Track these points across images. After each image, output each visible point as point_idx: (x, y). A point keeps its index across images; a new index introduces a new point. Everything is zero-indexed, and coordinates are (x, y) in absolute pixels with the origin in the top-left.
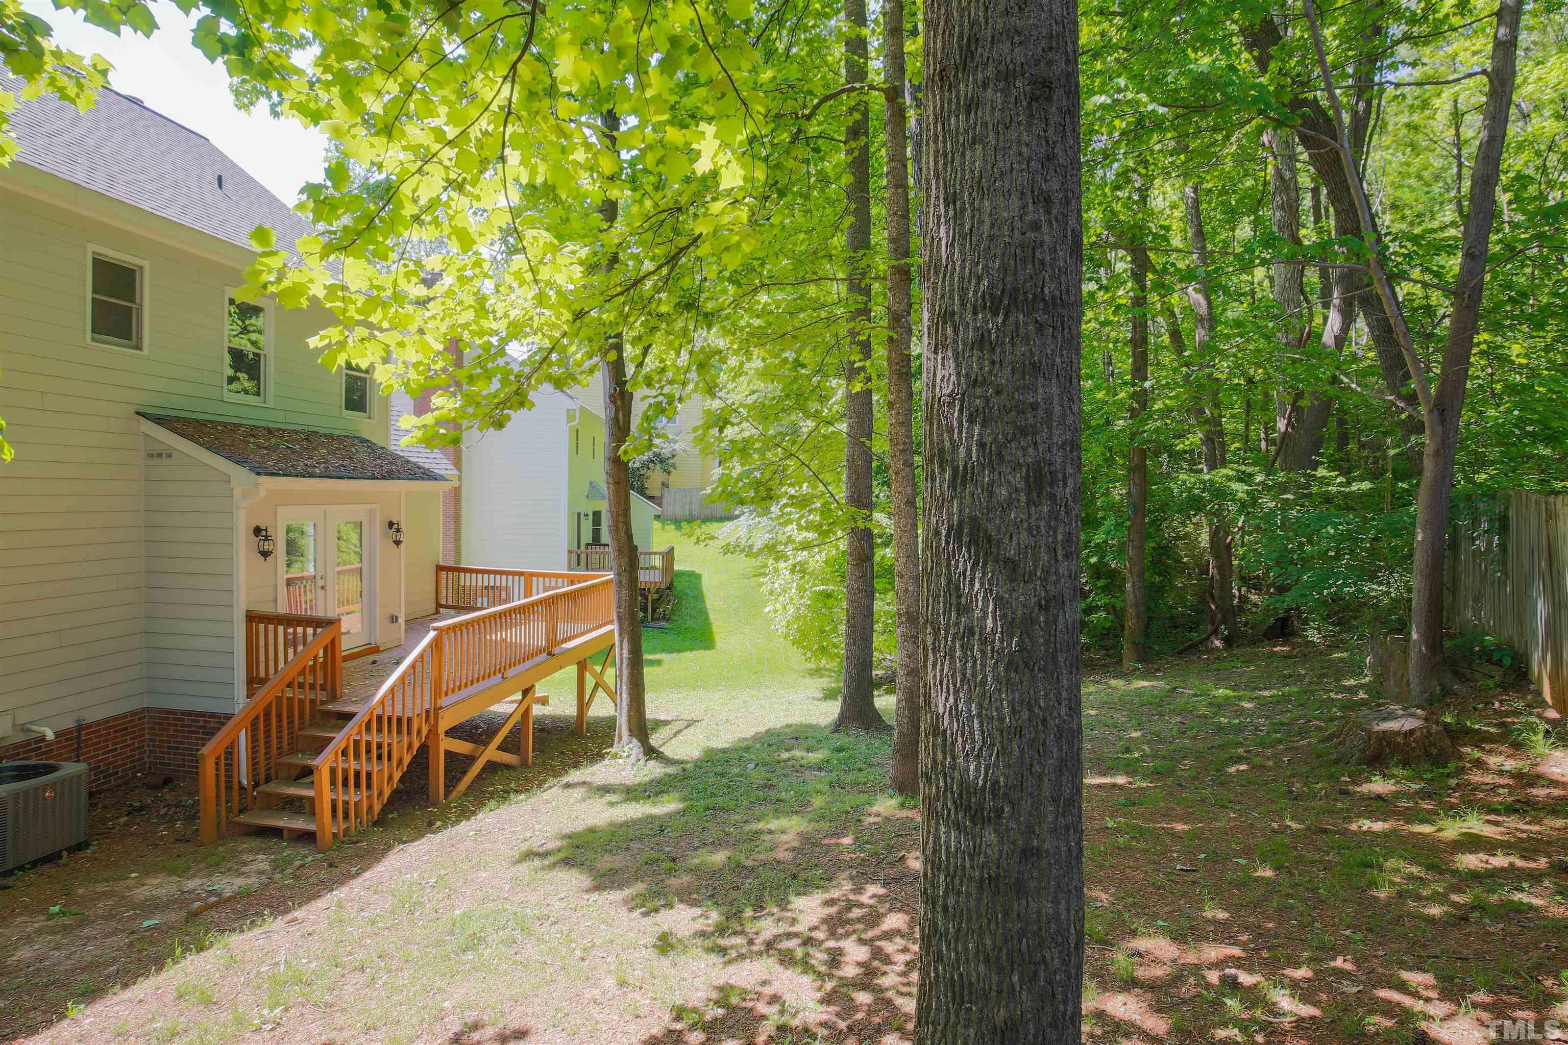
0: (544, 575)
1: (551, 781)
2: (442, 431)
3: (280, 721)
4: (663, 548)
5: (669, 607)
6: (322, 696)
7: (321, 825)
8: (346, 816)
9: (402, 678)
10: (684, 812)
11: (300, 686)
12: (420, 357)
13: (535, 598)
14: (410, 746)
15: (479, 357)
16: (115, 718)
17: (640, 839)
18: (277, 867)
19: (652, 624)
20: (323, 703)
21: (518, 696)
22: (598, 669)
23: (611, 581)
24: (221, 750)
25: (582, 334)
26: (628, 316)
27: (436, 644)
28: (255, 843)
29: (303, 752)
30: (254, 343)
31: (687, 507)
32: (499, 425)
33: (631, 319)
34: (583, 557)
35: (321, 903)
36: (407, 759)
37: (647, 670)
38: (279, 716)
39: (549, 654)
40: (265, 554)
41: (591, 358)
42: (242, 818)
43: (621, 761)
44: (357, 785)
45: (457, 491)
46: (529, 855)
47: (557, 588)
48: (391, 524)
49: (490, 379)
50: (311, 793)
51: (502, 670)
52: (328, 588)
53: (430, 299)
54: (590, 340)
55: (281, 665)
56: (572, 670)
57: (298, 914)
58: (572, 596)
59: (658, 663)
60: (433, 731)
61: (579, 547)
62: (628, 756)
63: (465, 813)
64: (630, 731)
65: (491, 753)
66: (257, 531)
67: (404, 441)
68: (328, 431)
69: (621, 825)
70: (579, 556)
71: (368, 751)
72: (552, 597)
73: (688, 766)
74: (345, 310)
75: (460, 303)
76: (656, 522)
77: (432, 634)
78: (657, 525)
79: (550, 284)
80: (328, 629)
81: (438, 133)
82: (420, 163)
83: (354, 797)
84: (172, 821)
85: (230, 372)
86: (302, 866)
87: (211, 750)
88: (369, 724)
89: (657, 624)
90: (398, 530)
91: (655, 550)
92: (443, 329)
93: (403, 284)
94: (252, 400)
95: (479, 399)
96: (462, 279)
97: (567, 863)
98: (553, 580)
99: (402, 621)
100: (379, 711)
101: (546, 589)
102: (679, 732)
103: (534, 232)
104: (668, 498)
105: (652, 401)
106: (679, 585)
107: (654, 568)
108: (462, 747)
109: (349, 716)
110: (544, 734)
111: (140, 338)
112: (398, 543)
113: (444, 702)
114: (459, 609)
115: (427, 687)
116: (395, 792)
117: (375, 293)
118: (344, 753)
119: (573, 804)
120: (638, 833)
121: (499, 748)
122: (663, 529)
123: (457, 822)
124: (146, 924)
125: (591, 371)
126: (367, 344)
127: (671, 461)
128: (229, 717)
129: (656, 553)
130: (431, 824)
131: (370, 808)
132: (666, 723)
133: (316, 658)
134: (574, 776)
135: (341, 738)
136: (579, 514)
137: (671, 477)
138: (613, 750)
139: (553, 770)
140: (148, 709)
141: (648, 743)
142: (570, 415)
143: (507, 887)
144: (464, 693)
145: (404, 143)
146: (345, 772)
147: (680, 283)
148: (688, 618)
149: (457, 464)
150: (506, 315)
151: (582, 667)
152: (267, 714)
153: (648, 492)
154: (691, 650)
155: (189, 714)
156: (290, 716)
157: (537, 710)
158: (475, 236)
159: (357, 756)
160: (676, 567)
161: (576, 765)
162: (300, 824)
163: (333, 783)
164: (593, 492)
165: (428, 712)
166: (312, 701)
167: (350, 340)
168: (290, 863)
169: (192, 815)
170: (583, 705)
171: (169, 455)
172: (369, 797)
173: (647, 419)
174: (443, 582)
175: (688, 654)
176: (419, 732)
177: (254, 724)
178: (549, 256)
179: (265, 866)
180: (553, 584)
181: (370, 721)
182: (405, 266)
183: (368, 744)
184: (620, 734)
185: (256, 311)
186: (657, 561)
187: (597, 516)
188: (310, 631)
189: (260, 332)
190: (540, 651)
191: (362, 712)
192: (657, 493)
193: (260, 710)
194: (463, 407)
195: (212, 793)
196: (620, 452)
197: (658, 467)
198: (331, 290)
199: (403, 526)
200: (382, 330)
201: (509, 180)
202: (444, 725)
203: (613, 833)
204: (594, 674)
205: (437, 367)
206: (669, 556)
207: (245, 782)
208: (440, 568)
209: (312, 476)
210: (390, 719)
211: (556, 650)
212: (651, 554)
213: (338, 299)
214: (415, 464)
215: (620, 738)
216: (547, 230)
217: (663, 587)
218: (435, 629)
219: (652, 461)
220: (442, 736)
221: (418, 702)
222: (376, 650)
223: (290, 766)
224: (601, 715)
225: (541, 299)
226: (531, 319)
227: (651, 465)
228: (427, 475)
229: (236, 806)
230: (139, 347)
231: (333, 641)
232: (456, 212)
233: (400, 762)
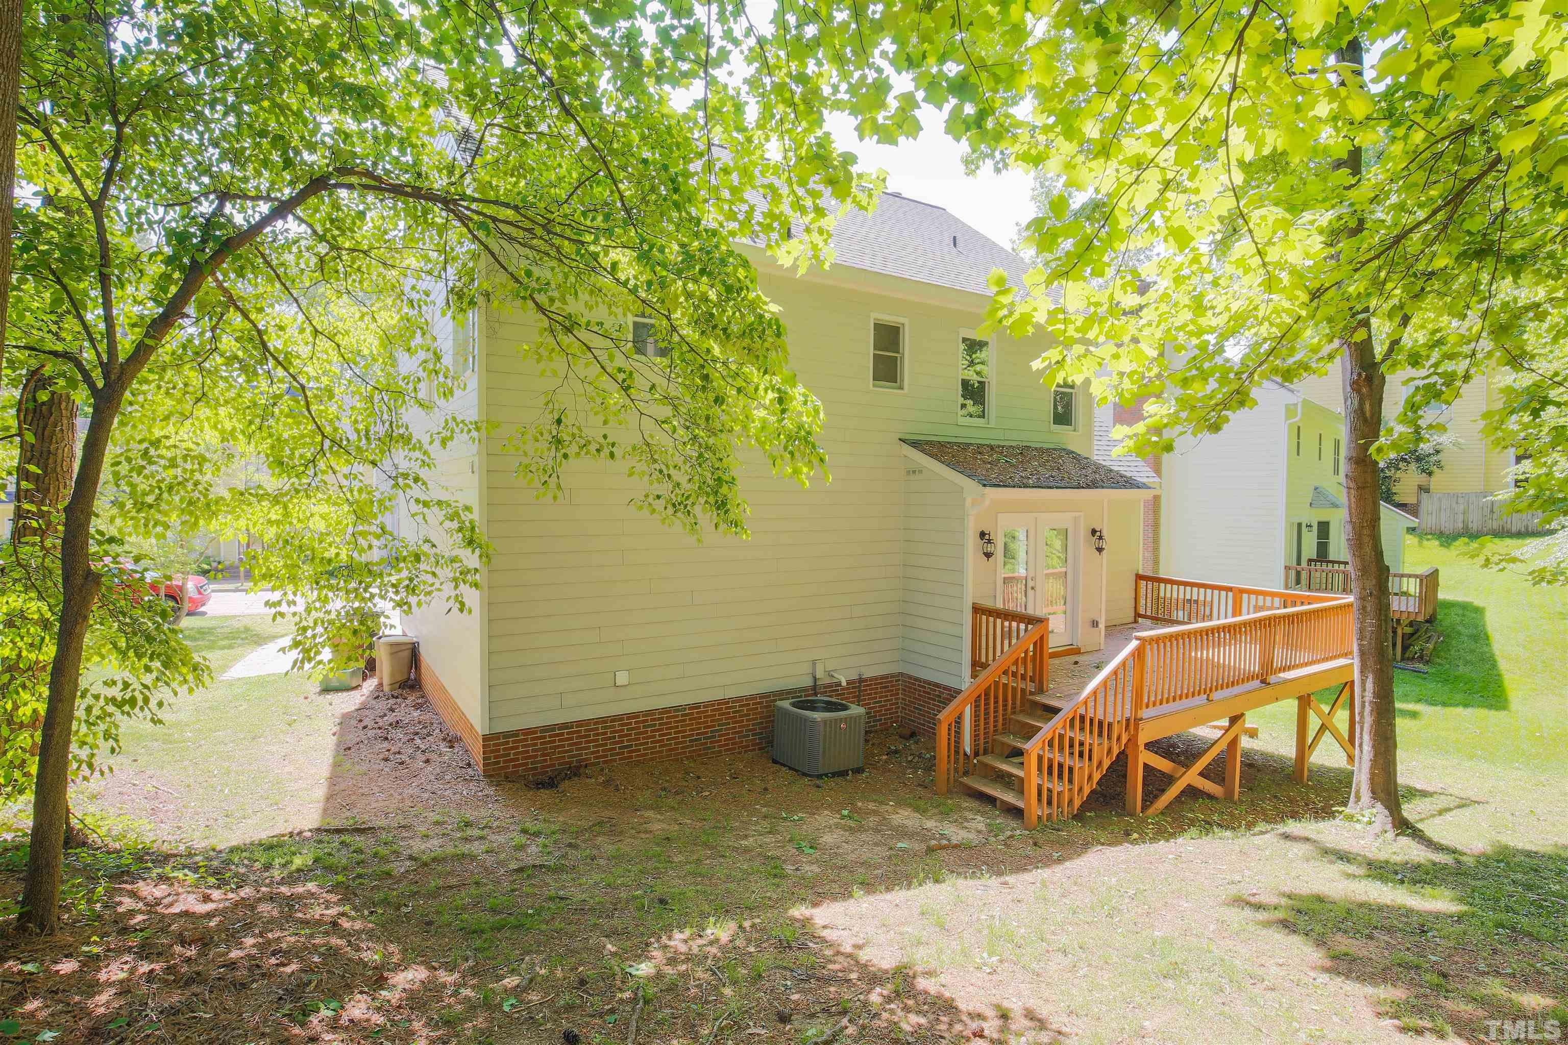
0: (1257, 593)
1: (1261, 826)
2: (1154, 439)
3: (996, 702)
4: (1423, 570)
5: (1431, 646)
6: (1031, 687)
7: (1028, 804)
8: (1050, 803)
9: (1105, 683)
10: (1460, 918)
11: (1014, 674)
12: (1134, 366)
13: (1244, 617)
14: (1110, 750)
15: (1194, 358)
16: (882, 677)
17: (1390, 930)
18: (991, 829)
19: (1402, 664)
20: (1031, 693)
21: (1225, 722)
22: (1326, 709)
23: (1349, 605)
24: (952, 719)
25: (1319, 315)
26: (1384, 283)
27: (1139, 654)
28: (975, 804)
29: (1015, 735)
30: (978, 373)
31: (1460, 518)
32: (1215, 428)
33: (1389, 286)
34: (1304, 575)
35: (1027, 877)
36: (1106, 763)
37: (1401, 724)
38: (996, 697)
39: (1263, 681)
40: (988, 555)
41: (1331, 341)
42: (965, 780)
43: (1358, 826)
44: (1060, 776)
45: (1157, 498)
46: (1240, 902)
47: (1271, 608)
48: (1094, 532)
49: (1206, 380)
50: (1021, 774)
51: (1208, 691)
52: (1038, 588)
53: (1141, 308)
54: (1330, 320)
55: (998, 653)
56: (1290, 706)
57: (1010, 879)
58: (1290, 619)
59: (1414, 715)
60: (1133, 740)
61: (1299, 563)
62: (1370, 823)
63: (1162, 834)
64: (1373, 792)
65: (1192, 777)
66: (982, 535)
67: (1116, 452)
68: (1038, 445)
69: (1361, 905)
70: (1298, 574)
71: (1071, 746)
72: (1269, 618)
73: (1464, 859)
74: (1065, 331)
75: (1176, 304)
76: (1408, 537)
77: (1134, 644)
78: (1411, 540)
79: (1281, 265)
80: (1038, 626)
81: (1155, 138)
82: (1136, 173)
83: (1057, 787)
84: (915, 769)
85: (961, 400)
86: (1011, 837)
87: (945, 716)
88: (1072, 720)
89: (1410, 666)
90: (1101, 538)
91: (1406, 572)
92: (1159, 334)
93: (1119, 295)
94: (980, 422)
95: (1193, 403)
96: (1179, 280)
97: (1286, 925)
98: (1268, 599)
99: (1102, 626)
100: (1082, 711)
101: (1258, 609)
102: (1449, 810)
103: (1263, 211)
104: (1427, 504)
105: (1421, 383)
106: (1447, 620)
107: (1406, 594)
108: (1162, 764)
109: (1055, 711)
110: (1251, 771)
111: (902, 380)
112: (1100, 550)
113: (1145, 713)
114: (1157, 620)
115: (1128, 695)
116: (1093, 792)
117: (1092, 309)
118: (1051, 744)
119: (1292, 861)
120: (1387, 923)
121: (1201, 774)
122: (1420, 543)
123: (1154, 840)
124: (900, 845)
125: (1331, 357)
126: (1083, 360)
127: (1434, 459)
128: (959, 692)
129: (1410, 576)
130: (1127, 834)
131: (1071, 801)
132: (1424, 794)
133: (1026, 652)
134: (1293, 827)
135: (1048, 728)
136: (1300, 525)
137: (1433, 479)
138: (1348, 810)
139: (1265, 815)
140: (902, 674)
141: (1400, 813)
142: (1290, 410)
143: (1212, 927)
144: (1166, 708)
145: (1121, 158)
146: (1050, 761)
147: (1467, 226)
148: (1461, 663)
149: (1158, 470)
150: (1227, 308)
151: (1305, 702)
152: (987, 694)
153: (1396, 498)
154: (1466, 706)
155: (929, 683)
156: (1005, 700)
157: (1245, 743)
158: (1193, 233)
159: (1061, 749)
160: (1442, 595)
161: (1295, 816)
162: (1010, 798)
163: (1040, 769)
164: (1319, 497)
165: (1128, 720)
166: (1023, 690)
167: (1068, 359)
168: (1002, 831)
169: (930, 766)
170: (1303, 748)
171: (921, 472)
172: (1070, 790)
173: (1413, 407)
174: (1142, 592)
175: (1460, 710)
176: (1119, 739)
177: (977, 700)
178: (1280, 233)
179: (981, 827)
180: (1268, 603)
181: (1073, 719)
182: (1122, 278)
183: (1071, 740)
184: (1358, 792)
185: (982, 345)
186: (1412, 587)
187: (1324, 528)
188: (1022, 626)
189: (982, 363)
190: (1251, 677)
191: (1067, 708)
192: (1411, 500)
193: (981, 690)
194: (1177, 413)
195: (944, 752)
196: (1372, 449)
197: (1413, 466)
198: (1052, 315)
199: (1105, 533)
200: (1097, 345)
201: (1233, 162)
202: (1144, 737)
203: (1349, 911)
204: (1319, 714)
205: (1152, 374)
206: (1430, 581)
207: (968, 750)
208: (1139, 577)
209: (1026, 486)
210: (1091, 720)
211: (1272, 679)
212: (1402, 576)
213: (1059, 321)
214: (1117, 472)
215: (1358, 799)
216: (1276, 204)
217: (1420, 618)
218: (1137, 638)
219: (1403, 460)
220: (1142, 748)
221: (1119, 708)
222: (1077, 652)
223: (1003, 744)
224: (1328, 763)
225: (1270, 284)
226: (1256, 308)
227: (1402, 465)
228: (1128, 483)
229: (961, 770)
230: (901, 388)
231: (1042, 638)
232: (1173, 212)
233: (1100, 764)
